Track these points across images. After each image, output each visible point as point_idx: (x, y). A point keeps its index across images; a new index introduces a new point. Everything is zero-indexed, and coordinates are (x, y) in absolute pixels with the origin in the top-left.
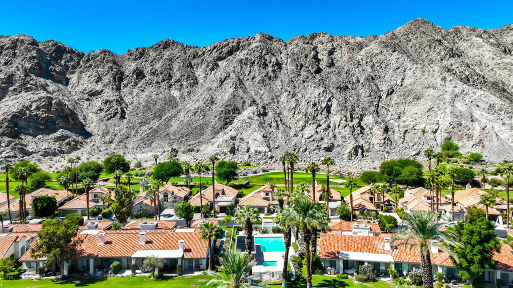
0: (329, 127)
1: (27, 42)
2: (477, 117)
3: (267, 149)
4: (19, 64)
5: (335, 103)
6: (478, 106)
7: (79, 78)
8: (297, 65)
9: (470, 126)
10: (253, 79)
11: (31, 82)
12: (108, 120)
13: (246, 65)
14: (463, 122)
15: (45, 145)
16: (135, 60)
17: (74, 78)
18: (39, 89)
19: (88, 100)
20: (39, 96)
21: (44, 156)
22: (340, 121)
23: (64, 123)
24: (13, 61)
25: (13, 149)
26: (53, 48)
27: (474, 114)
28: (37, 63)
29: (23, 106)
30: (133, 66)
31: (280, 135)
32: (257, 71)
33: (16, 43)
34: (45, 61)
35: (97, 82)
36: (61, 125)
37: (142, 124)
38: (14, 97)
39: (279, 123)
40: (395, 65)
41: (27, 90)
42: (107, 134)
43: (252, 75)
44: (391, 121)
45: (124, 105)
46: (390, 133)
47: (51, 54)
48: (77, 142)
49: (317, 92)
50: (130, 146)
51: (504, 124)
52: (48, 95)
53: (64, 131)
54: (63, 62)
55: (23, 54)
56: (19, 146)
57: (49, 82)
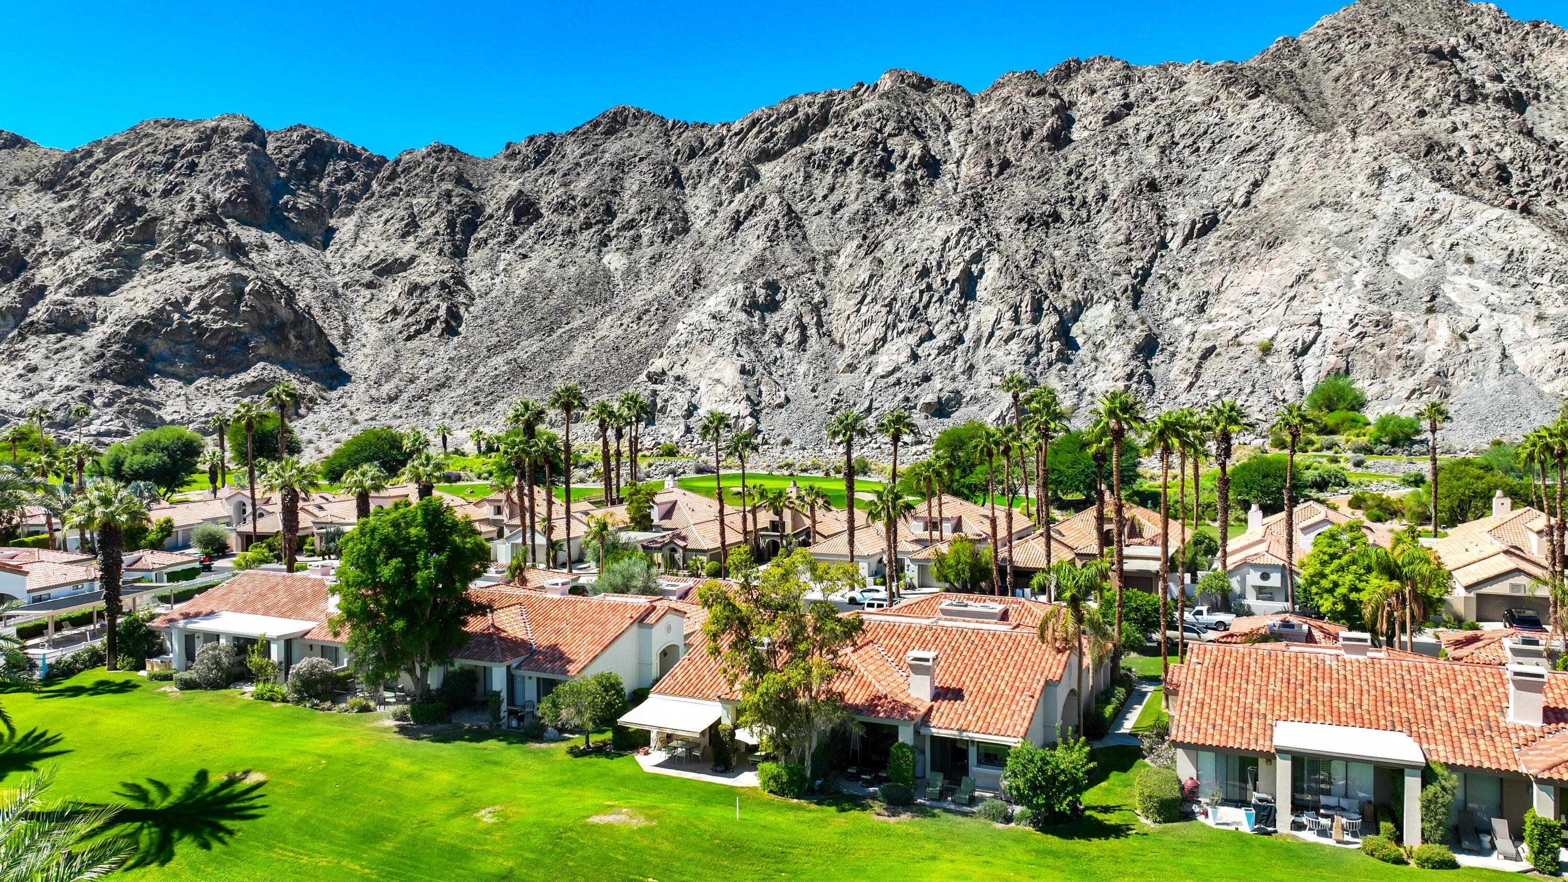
0: (959, 339)
1: (235, 134)
2: (1453, 296)
3: (744, 409)
4: (198, 192)
5: (993, 263)
6: (1470, 260)
7: (360, 227)
8: (989, 164)
9: (1417, 329)
10: (835, 211)
11: (199, 237)
12: (409, 338)
13: (823, 167)
14: (1397, 315)
15: (212, 405)
16: (522, 169)
17: (345, 227)
18: (217, 255)
19: (370, 285)
20: (213, 272)
22: (998, 321)
23: (271, 345)
24: (186, 187)
25: (122, 413)
26: (302, 147)
27: (1446, 288)
28: (244, 187)
29: (166, 300)
30: (514, 186)
31: (801, 369)
32: (856, 187)
33: (209, 138)
34: (274, 182)
35: (404, 236)
36: (262, 351)
37: (492, 350)
38: (151, 278)
39: (812, 331)
40: (1245, 141)
41: (188, 258)
42: (388, 377)
43: (834, 199)
44: (1177, 321)
45: (461, 299)
46: (1157, 359)
47: (294, 164)
48: (297, 399)
49: (941, 234)
50: (437, 409)
51: (1540, 318)
52: (237, 270)
53: (269, 367)
54: (324, 185)
55: (213, 166)
56: (138, 406)
57: (271, 238)
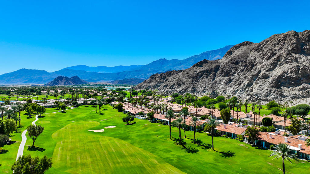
1: (292, 35)
11: (289, 58)
15: (294, 93)
18: (293, 62)
20: (293, 65)
21: (292, 98)
23: (306, 80)
24: (283, 48)
25: (277, 94)
28: (296, 46)
29: (284, 72)
33: (286, 36)
34: (301, 44)
38: (280, 67)
41: (287, 63)
47: (305, 39)
52: (298, 65)
53: (306, 85)
56: (279, 92)
